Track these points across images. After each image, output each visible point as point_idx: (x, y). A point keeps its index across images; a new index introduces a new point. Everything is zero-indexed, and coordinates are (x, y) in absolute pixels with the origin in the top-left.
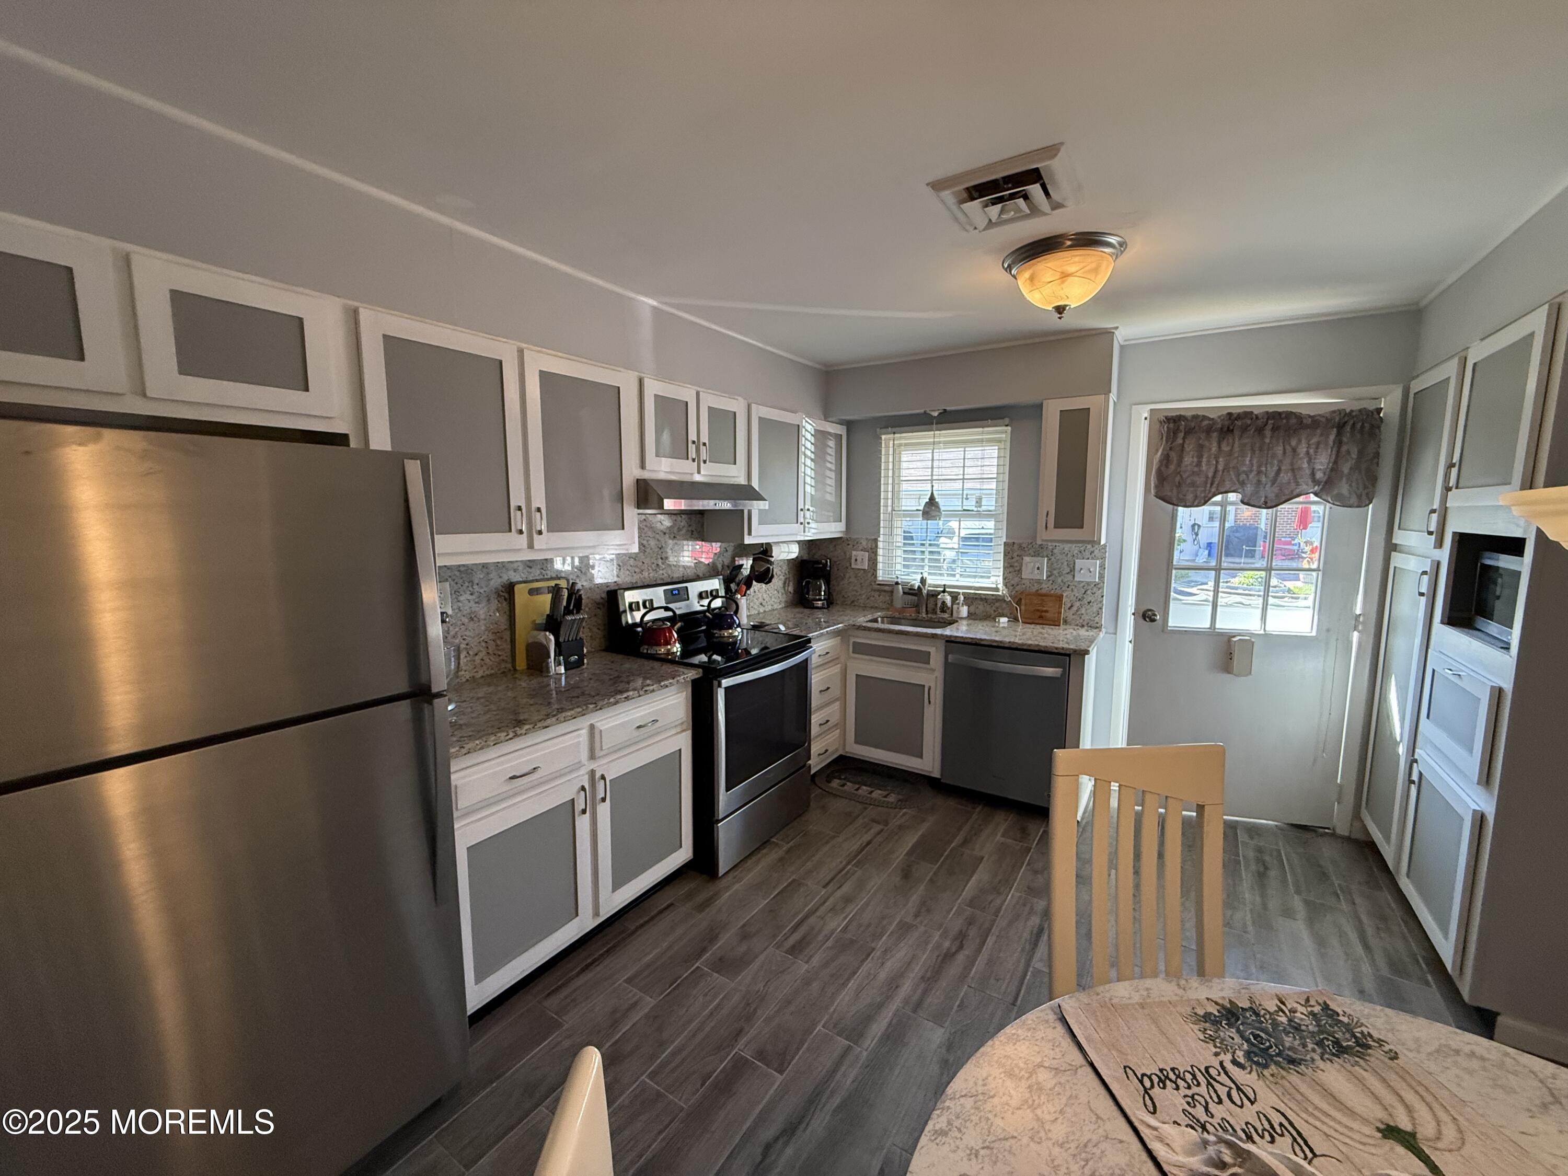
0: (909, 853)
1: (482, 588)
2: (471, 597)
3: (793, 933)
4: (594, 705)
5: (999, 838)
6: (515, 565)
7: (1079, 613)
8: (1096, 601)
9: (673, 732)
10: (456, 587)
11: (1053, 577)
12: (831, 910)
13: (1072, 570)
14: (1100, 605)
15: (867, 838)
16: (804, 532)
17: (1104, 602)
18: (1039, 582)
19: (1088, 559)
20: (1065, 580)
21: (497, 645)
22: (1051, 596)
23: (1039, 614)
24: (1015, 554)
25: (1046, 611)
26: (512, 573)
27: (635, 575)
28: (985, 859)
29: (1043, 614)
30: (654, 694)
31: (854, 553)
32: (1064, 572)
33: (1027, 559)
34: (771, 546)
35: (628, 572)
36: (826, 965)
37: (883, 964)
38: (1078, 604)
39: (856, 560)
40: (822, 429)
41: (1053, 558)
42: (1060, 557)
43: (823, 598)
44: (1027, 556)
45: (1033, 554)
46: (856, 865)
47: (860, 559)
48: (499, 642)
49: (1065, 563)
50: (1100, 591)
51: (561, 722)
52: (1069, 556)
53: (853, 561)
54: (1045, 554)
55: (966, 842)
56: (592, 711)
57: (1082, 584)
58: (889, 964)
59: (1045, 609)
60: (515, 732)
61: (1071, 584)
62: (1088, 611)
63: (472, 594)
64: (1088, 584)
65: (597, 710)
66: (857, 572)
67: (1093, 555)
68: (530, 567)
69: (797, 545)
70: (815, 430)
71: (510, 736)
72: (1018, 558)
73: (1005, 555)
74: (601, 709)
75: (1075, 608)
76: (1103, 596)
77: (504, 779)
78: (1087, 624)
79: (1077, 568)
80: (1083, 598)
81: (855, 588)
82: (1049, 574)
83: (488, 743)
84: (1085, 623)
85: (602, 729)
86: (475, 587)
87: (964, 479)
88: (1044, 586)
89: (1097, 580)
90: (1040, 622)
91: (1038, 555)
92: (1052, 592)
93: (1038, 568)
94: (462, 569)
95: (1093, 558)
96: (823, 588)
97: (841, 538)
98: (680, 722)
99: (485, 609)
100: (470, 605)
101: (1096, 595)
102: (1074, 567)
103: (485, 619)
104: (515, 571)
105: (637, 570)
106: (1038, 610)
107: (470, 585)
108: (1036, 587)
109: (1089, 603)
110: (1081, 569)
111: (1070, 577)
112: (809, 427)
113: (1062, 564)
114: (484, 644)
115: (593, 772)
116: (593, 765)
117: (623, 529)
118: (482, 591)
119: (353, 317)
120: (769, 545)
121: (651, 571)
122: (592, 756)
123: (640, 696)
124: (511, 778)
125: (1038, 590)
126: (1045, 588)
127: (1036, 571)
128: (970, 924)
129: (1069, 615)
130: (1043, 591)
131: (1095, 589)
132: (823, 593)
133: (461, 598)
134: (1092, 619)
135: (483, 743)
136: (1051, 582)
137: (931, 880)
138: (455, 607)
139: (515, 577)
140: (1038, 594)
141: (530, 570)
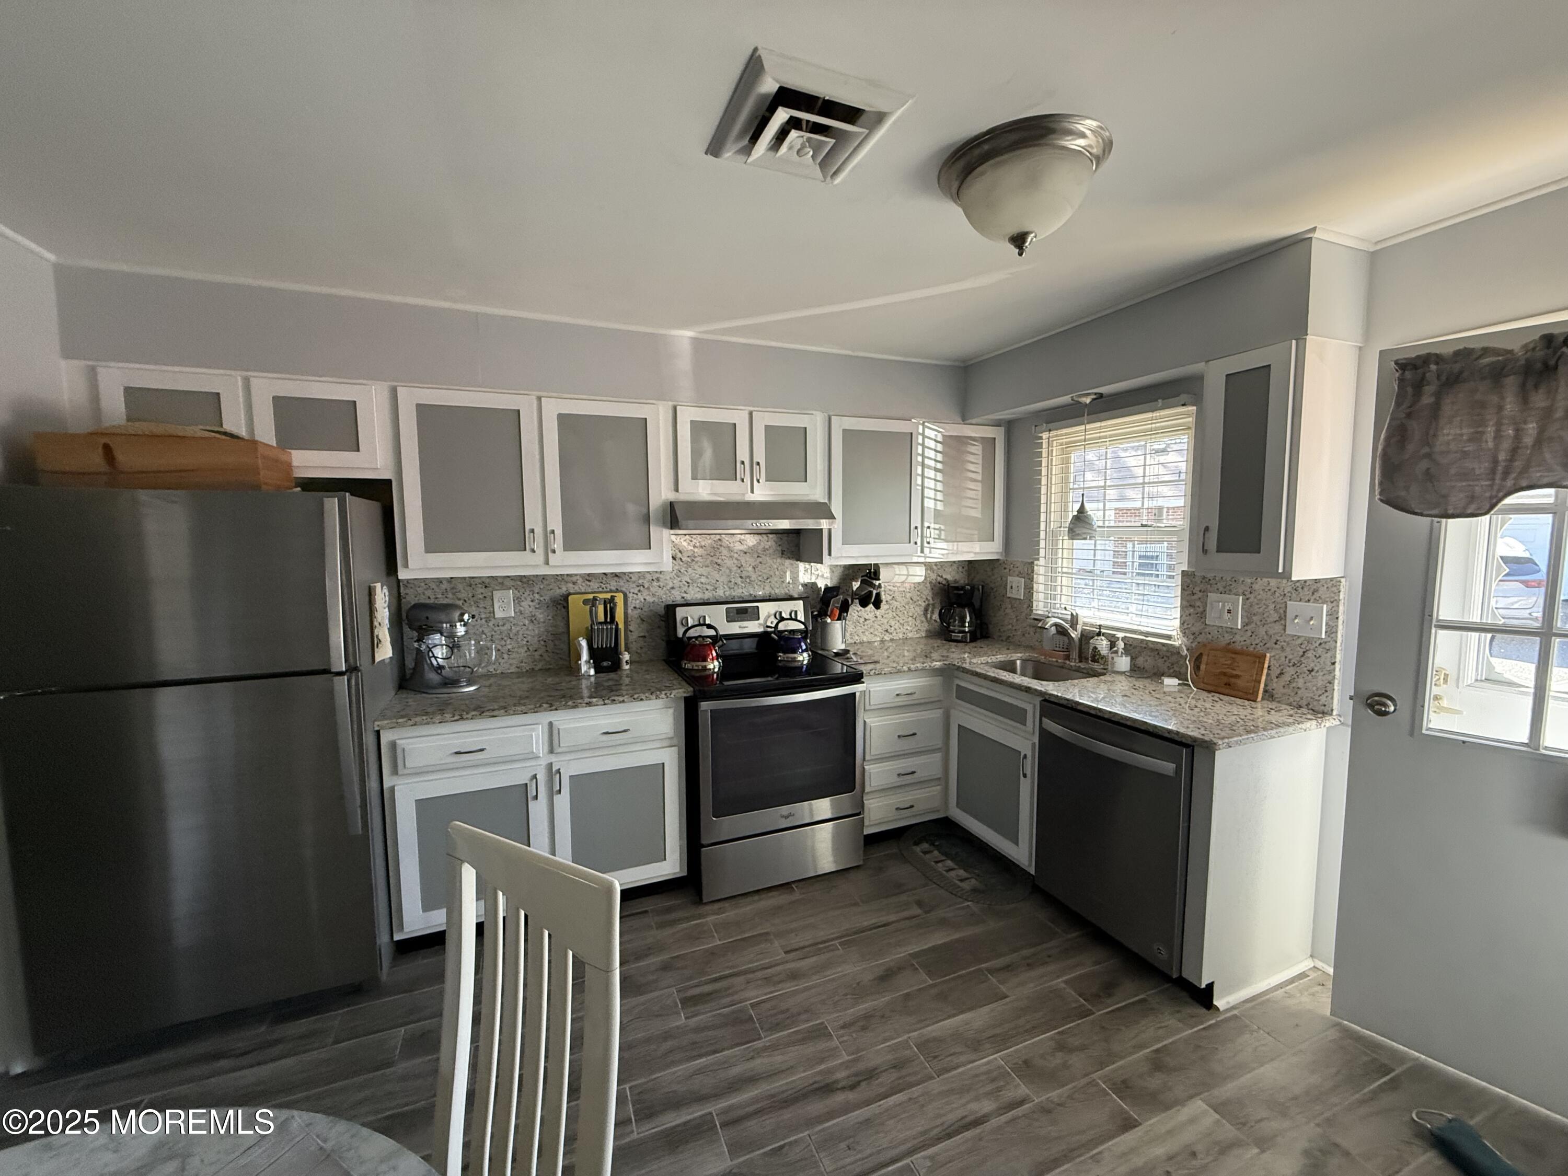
0: (915, 955)
1: (541, 596)
2: (531, 604)
3: (706, 984)
4: (548, 705)
5: (1059, 982)
6: (574, 579)
7: (1294, 685)
8: (1322, 669)
9: (658, 745)
10: (518, 595)
11: (1253, 625)
12: (766, 978)
13: (1283, 617)
14: (1330, 678)
15: (892, 918)
16: (922, 551)
17: (1337, 673)
18: (1232, 631)
19: (1309, 601)
20: (1271, 632)
21: (555, 645)
22: (1248, 654)
23: (1225, 679)
24: (1197, 589)
25: (1237, 676)
26: (571, 585)
27: (707, 592)
28: (1007, 1000)
29: (1233, 680)
30: (622, 704)
31: (1010, 578)
32: (1272, 619)
33: (1212, 596)
34: (879, 568)
35: (698, 589)
36: (698, 1030)
37: (752, 1058)
38: (1291, 671)
39: (1012, 587)
40: (955, 434)
41: (1252, 596)
42: (1263, 595)
43: (967, 629)
44: (1214, 592)
45: (1221, 589)
46: (841, 944)
47: (1015, 585)
48: (557, 642)
49: (1272, 606)
50: (1329, 655)
51: (510, 715)
52: (1277, 594)
53: (1009, 587)
54: (1241, 591)
55: (1007, 968)
56: (546, 710)
57: (1299, 641)
58: (758, 1061)
59: (1235, 672)
60: (461, 715)
61: (1282, 639)
62: (1309, 684)
63: (532, 601)
64: (1309, 641)
65: (551, 710)
66: (1014, 601)
67: (1317, 595)
68: (589, 581)
69: (924, 568)
70: (944, 436)
71: (456, 718)
72: (1200, 595)
73: (1183, 589)
74: (556, 709)
75: (1287, 677)
76: (1334, 663)
77: (451, 752)
78: (1308, 705)
79: (1290, 615)
80: (1301, 662)
81: (1011, 622)
82: (1247, 620)
83: (434, 720)
84: (1304, 703)
85: (561, 727)
86: (536, 595)
87: (1144, 483)
88: (1238, 638)
89: (1323, 636)
90: (1227, 691)
91: (1230, 592)
92: (1251, 649)
93: (1229, 611)
94: (525, 580)
95: (1316, 601)
96: (968, 619)
97: (998, 560)
98: (664, 736)
99: (545, 614)
100: (531, 609)
101: (1322, 660)
102: (1285, 612)
103: (544, 622)
104: (574, 583)
105: (708, 587)
106: (1225, 674)
107: (531, 593)
108: (1228, 637)
109: (1311, 671)
110: (1296, 617)
111: (1278, 627)
112: (931, 434)
113: (1267, 606)
114: (542, 643)
115: (550, 766)
116: (553, 759)
117: (650, 548)
118: (542, 599)
119: (394, 393)
120: (877, 566)
121: (727, 589)
122: (551, 751)
123: (605, 704)
124: (457, 753)
125: (1229, 644)
126: (1240, 641)
127: (1226, 616)
128: (895, 1067)
129: (1278, 686)
130: (1238, 647)
131: (1320, 650)
132: (967, 625)
133: (523, 604)
134: (1317, 698)
135: (429, 720)
136: (1249, 633)
137: (908, 995)
138: (517, 610)
139: (571, 588)
140: (1230, 651)
141: (588, 583)
